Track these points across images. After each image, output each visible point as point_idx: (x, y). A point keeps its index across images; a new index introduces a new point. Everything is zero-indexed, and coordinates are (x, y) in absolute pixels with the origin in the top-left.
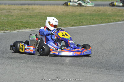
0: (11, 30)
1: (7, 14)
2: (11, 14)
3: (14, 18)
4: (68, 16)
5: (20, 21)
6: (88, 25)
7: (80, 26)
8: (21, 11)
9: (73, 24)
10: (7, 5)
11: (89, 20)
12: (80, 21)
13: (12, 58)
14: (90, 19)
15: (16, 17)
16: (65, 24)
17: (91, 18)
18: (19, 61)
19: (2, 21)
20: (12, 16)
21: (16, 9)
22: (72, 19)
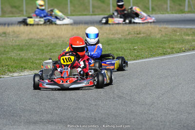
14: (130, 49)
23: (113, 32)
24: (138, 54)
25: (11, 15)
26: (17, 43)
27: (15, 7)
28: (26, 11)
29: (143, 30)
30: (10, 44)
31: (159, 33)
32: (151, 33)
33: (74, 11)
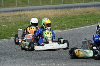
4: (62, 19)
6: (85, 26)
7: (78, 27)
14: (85, 21)
23: (75, 12)
24: (89, 23)
25: (22, 6)
26: (26, 20)
27: (24, 1)
28: (30, 3)
29: (91, 10)
30: (23, 20)
31: (99, 12)
32: (95, 12)
33: (54, 2)
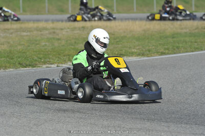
0: (59, 63)
1: (51, 36)
2: (57, 37)
3: (63, 42)
4: (153, 37)
5: (73, 47)
7: (175, 53)
8: (73, 31)
9: (162, 50)
10: (50, 22)
11: (190, 44)
12: (174, 46)
13: (65, 111)
15: (67, 41)
16: (149, 51)
17: (193, 41)
18: (77, 115)
19: (44, 48)
20: (59, 39)
21: (65, 28)
22: (160, 42)
